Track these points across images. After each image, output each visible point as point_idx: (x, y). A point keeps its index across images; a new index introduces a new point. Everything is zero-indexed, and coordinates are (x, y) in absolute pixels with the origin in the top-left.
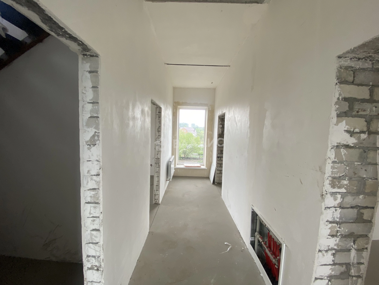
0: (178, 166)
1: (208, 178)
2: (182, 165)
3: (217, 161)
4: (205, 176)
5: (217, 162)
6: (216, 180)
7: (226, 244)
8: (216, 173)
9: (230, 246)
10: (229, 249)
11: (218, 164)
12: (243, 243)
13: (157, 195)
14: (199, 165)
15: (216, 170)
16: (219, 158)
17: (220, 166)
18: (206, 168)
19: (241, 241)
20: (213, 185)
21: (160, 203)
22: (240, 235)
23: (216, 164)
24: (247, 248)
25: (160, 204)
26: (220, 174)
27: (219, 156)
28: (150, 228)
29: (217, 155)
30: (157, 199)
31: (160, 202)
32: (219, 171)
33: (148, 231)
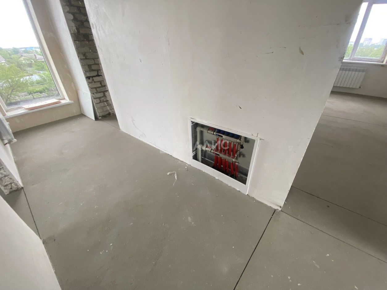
0: (10, 114)
1: (82, 115)
2: (20, 110)
3: (88, 85)
4: (76, 115)
5: (89, 87)
6: (98, 114)
7: (169, 174)
8: (95, 104)
9: (174, 174)
10: (176, 177)
11: (91, 88)
12: (182, 162)
13: (5, 176)
14: (54, 100)
15: (93, 99)
16: (89, 79)
17: (96, 91)
18: (72, 102)
19: (179, 162)
20: (97, 122)
21: (22, 186)
22: (174, 157)
23: (90, 90)
24: (189, 165)
25: (22, 188)
26: (101, 104)
27: (88, 75)
28: (39, 236)
29: (85, 74)
30: (11, 183)
31: (21, 184)
32: (98, 99)
33: (40, 242)
